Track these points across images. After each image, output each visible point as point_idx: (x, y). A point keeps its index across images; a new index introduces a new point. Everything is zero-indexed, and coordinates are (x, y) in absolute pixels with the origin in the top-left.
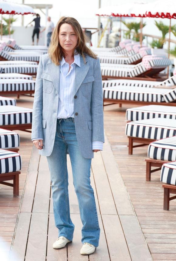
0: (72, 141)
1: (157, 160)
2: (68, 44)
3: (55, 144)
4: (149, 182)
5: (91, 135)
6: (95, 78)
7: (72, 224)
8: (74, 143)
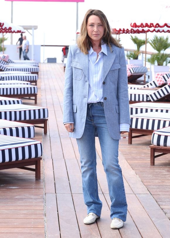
0: (100, 124)
1: (160, 147)
2: (96, 35)
3: (85, 127)
4: (153, 166)
5: (118, 118)
6: (120, 66)
7: (100, 201)
8: (103, 125)
